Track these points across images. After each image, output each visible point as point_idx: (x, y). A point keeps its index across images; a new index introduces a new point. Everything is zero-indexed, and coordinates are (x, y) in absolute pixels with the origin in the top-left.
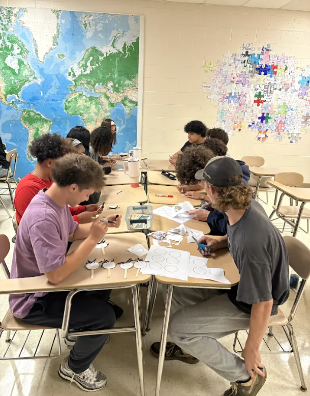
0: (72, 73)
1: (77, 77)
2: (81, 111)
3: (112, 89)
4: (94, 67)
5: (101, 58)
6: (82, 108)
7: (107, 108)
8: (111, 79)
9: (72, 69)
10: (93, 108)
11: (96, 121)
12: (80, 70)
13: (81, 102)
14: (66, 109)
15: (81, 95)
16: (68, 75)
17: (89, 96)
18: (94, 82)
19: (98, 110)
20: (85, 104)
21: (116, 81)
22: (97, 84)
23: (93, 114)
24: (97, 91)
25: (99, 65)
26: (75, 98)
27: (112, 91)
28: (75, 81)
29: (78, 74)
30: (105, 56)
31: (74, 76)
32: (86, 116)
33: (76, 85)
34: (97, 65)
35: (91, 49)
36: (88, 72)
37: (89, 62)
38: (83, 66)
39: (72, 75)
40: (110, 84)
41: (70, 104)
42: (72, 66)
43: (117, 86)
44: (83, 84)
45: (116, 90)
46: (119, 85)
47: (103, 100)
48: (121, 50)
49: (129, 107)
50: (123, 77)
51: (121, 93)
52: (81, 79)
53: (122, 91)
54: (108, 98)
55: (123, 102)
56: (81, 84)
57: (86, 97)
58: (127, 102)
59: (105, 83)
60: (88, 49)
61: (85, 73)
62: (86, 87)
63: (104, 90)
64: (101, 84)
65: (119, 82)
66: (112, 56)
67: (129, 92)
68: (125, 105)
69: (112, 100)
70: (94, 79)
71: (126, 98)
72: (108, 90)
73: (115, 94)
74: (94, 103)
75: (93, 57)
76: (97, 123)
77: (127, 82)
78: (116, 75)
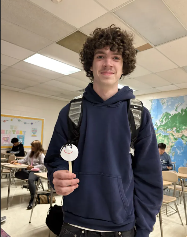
0: (156, 125)
1: (158, 126)
3: (175, 131)
4: (166, 121)
5: (170, 117)
6: (160, 141)
7: (173, 141)
8: (175, 126)
9: (156, 123)
10: (166, 141)
12: (160, 123)
13: (160, 138)
17: (164, 135)
19: (168, 142)
20: (162, 139)
21: (177, 127)
22: (168, 129)
24: (168, 132)
27: (176, 132)
28: (158, 128)
30: (172, 115)
31: (157, 126)
33: (158, 130)
34: (168, 120)
35: (165, 113)
36: (164, 124)
37: (164, 119)
38: (161, 121)
40: (175, 129)
43: (178, 129)
45: (178, 131)
46: (180, 129)
47: (171, 137)
48: (180, 112)
49: (185, 140)
50: (182, 125)
51: (180, 133)
52: (160, 127)
53: (181, 132)
54: (173, 135)
55: (182, 137)
56: (160, 129)
57: (162, 135)
58: (184, 138)
59: (172, 128)
60: (164, 113)
61: (162, 124)
62: (163, 131)
63: (171, 132)
64: (170, 129)
65: (179, 128)
66: (175, 115)
67: (185, 132)
68: (183, 139)
69: (176, 137)
70: (167, 127)
71: (183, 136)
72: (174, 131)
73: (177, 134)
74: (166, 138)
75: (166, 117)
76: (168, 148)
77: (184, 127)
78: (178, 124)
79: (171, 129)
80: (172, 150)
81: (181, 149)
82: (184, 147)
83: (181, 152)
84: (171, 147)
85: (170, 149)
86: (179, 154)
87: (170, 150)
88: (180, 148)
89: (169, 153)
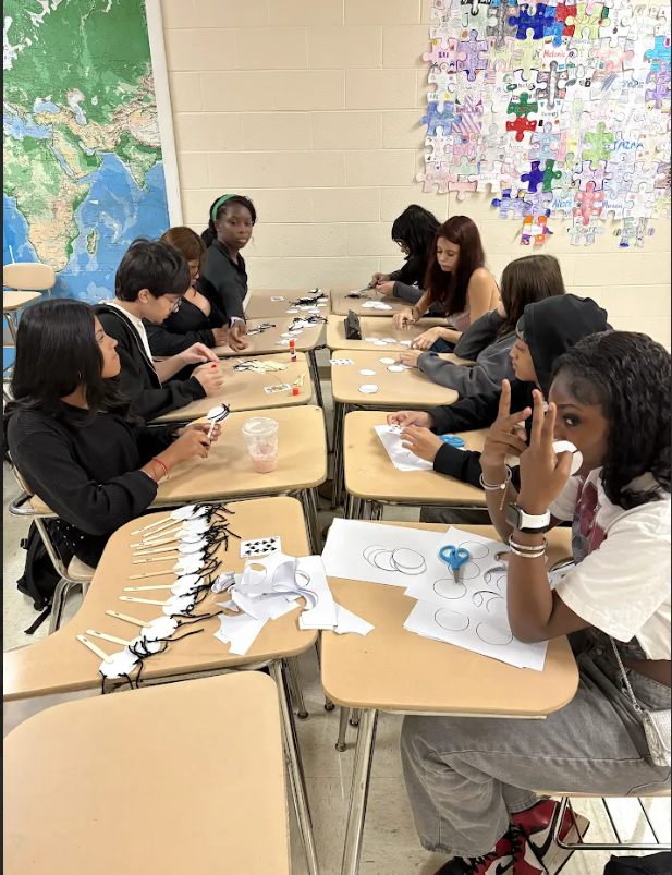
3: (81, 112)
4: (20, 47)
5: (37, 19)
6: (9, 173)
7: (79, 170)
8: (75, 82)
10: (38, 169)
11: (55, 210)
17: (20, 137)
18: (28, 92)
19: (55, 178)
20: (14, 160)
21: (89, 87)
22: (38, 100)
23: (41, 191)
24: (40, 120)
25: (34, 41)
27: (84, 119)
30: (47, 10)
32: (23, 197)
34: (29, 42)
40: (75, 98)
43: (95, 101)
45: (95, 115)
46: (102, 100)
47: (63, 146)
49: (140, 164)
50: (109, 73)
51: (110, 123)
53: (111, 117)
54: (76, 139)
55: (119, 147)
57: (13, 139)
58: (130, 150)
59: (59, 94)
63: (61, 118)
64: (48, 98)
65: (98, 89)
66: (66, 9)
67: (134, 120)
68: (127, 158)
69: (89, 146)
70: (28, 86)
71: (125, 139)
72: (73, 115)
73: (93, 127)
74: (39, 156)
75: (15, 19)
76: (60, 215)
77: (123, 88)
78: (88, 69)
79: (53, 101)
81: (127, 211)
84: (76, 204)
85: (70, 215)
87: (73, 220)
88: (121, 207)
89: (72, 240)
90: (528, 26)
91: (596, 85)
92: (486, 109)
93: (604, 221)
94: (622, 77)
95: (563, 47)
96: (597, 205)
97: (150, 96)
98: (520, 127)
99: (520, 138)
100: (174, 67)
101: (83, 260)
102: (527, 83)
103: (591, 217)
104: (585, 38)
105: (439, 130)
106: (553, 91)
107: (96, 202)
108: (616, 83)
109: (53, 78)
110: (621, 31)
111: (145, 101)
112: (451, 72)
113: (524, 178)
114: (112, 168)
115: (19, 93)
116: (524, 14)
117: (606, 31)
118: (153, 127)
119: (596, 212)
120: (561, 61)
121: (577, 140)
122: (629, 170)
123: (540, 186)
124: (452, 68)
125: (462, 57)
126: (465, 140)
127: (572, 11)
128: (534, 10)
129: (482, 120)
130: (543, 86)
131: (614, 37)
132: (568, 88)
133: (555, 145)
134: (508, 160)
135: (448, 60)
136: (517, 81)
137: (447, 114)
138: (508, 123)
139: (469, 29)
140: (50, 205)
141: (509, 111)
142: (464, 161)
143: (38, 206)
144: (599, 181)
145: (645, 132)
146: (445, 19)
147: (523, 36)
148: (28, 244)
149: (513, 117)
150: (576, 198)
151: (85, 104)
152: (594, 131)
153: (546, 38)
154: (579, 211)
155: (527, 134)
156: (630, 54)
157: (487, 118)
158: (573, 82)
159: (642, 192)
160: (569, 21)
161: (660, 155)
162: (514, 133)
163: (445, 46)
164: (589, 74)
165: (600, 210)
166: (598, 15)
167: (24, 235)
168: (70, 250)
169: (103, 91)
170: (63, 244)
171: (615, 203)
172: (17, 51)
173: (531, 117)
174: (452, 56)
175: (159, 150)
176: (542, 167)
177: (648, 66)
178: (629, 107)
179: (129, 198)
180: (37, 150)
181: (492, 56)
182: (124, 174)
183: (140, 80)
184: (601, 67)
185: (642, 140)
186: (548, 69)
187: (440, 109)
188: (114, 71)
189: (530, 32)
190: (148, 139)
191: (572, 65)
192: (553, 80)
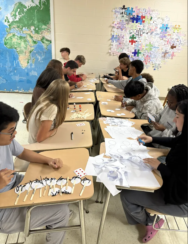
0: (7, 20)
1: (10, 22)
2: (15, 46)
3: (34, 31)
4: (21, 16)
5: (25, 10)
6: (16, 44)
7: (32, 44)
8: (33, 24)
9: (7, 18)
10: (23, 44)
11: (25, 53)
12: (12, 18)
13: (15, 40)
14: (6, 44)
15: (14, 35)
16: (4, 21)
17: (19, 36)
18: (22, 26)
19: (26, 46)
20: (17, 41)
21: (36, 26)
22: (24, 28)
23: (23, 48)
24: (24, 32)
25: (24, 15)
26: (11, 37)
27: (34, 33)
28: (9, 25)
29: (11, 20)
30: (28, 8)
31: (8, 22)
32: (18, 49)
33: (10, 28)
34: (23, 15)
35: (18, 4)
36: (17, 19)
37: (17, 12)
38: (14, 15)
39: (7, 21)
40: (32, 28)
41: (8, 41)
42: (6, 15)
43: (37, 29)
44: (15, 27)
45: (37, 32)
46: (39, 29)
47: (29, 38)
48: (38, 4)
49: (46, 44)
50: (41, 23)
52: (13, 24)
53: (40, 33)
54: (32, 37)
55: (42, 40)
56: (13, 27)
57: (17, 36)
58: (44, 41)
59: (29, 27)
60: (16, 4)
61: (16, 20)
62: (17, 29)
63: (29, 32)
64: (26, 28)
65: (38, 27)
66: (32, 8)
67: (45, 34)
68: (43, 42)
69: (35, 39)
70: (22, 24)
71: (43, 38)
72: (32, 32)
73: (36, 35)
74: (23, 41)
75: (20, 10)
76: (26, 54)
77: (44, 27)
78: (36, 22)
79: (27, 28)
80: (31, 56)
81: (42, 54)
82: (45, 53)
83: (42, 58)
84: (31, 52)
86: (40, 61)
87: (30, 55)
88: (41, 53)
89: (29, 60)
90: (134, 20)
91: (149, 34)
92: (125, 37)
93: (150, 64)
94: (155, 32)
95: (142, 25)
96: (149, 60)
97: (50, 29)
98: (132, 42)
99: (132, 44)
100: (55, 23)
101: (31, 65)
102: (134, 32)
103: (147, 63)
104: (147, 23)
105: (114, 41)
106: (139, 34)
107: (35, 52)
108: (153, 34)
109: (28, 23)
110: (155, 22)
111: (48, 30)
112: (117, 29)
113: (133, 53)
114: (40, 44)
115: (20, 26)
116: (134, 17)
117: (152, 22)
118: (50, 36)
119: (148, 62)
120: (141, 28)
121: (145, 46)
122: (156, 53)
123: (136, 55)
124: (118, 28)
125: (120, 25)
126: (120, 44)
127: (144, 17)
128: (136, 17)
129: (124, 39)
130: (137, 33)
131: (153, 23)
132: (143, 34)
133: (140, 46)
134: (129, 49)
135: (117, 26)
136: (132, 32)
137: (116, 38)
138: (130, 41)
139: (122, 20)
140: (24, 52)
141: (130, 38)
142: (120, 48)
143: (22, 52)
144: (149, 55)
145: (160, 45)
146: (116, 17)
147: (133, 22)
148: (18, 60)
149: (131, 40)
150: (144, 58)
151: (35, 30)
152: (148, 44)
153: (138, 23)
154: (145, 61)
155: (134, 43)
156: (157, 28)
157: (125, 40)
158: (144, 33)
159: (158, 58)
160: (144, 19)
161: (162, 50)
162: (131, 43)
163: (116, 23)
164: (148, 31)
165: (149, 61)
166: (150, 18)
167: (18, 58)
168: (28, 62)
169: (39, 27)
170: (27, 61)
171: (153, 60)
172: (20, 16)
173: (135, 40)
174: (118, 25)
175: (51, 41)
176: (137, 51)
177: (161, 30)
178: (156, 39)
179: (43, 51)
180: (23, 39)
181: (126, 26)
182: (42, 46)
183: (48, 25)
184: (150, 30)
185: (159, 47)
186: (139, 30)
187: (115, 36)
188: (42, 23)
189: (135, 21)
190: (49, 38)
191: (144, 29)
192: (140, 32)
